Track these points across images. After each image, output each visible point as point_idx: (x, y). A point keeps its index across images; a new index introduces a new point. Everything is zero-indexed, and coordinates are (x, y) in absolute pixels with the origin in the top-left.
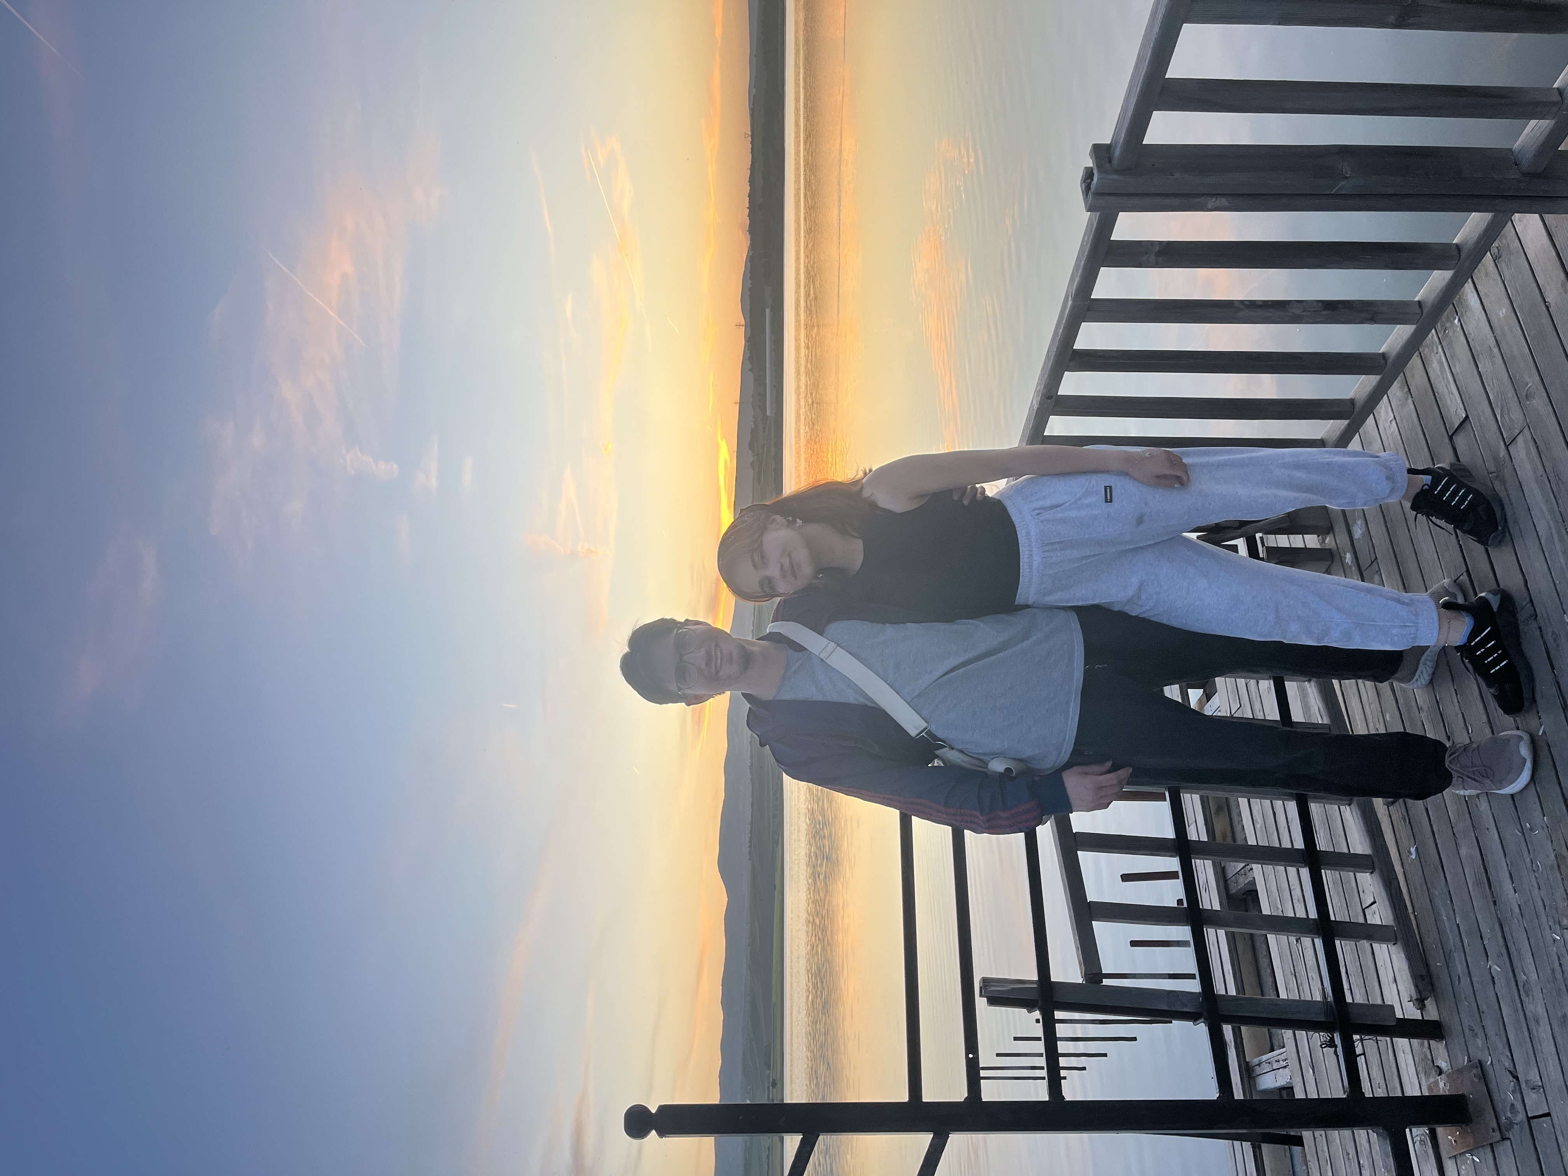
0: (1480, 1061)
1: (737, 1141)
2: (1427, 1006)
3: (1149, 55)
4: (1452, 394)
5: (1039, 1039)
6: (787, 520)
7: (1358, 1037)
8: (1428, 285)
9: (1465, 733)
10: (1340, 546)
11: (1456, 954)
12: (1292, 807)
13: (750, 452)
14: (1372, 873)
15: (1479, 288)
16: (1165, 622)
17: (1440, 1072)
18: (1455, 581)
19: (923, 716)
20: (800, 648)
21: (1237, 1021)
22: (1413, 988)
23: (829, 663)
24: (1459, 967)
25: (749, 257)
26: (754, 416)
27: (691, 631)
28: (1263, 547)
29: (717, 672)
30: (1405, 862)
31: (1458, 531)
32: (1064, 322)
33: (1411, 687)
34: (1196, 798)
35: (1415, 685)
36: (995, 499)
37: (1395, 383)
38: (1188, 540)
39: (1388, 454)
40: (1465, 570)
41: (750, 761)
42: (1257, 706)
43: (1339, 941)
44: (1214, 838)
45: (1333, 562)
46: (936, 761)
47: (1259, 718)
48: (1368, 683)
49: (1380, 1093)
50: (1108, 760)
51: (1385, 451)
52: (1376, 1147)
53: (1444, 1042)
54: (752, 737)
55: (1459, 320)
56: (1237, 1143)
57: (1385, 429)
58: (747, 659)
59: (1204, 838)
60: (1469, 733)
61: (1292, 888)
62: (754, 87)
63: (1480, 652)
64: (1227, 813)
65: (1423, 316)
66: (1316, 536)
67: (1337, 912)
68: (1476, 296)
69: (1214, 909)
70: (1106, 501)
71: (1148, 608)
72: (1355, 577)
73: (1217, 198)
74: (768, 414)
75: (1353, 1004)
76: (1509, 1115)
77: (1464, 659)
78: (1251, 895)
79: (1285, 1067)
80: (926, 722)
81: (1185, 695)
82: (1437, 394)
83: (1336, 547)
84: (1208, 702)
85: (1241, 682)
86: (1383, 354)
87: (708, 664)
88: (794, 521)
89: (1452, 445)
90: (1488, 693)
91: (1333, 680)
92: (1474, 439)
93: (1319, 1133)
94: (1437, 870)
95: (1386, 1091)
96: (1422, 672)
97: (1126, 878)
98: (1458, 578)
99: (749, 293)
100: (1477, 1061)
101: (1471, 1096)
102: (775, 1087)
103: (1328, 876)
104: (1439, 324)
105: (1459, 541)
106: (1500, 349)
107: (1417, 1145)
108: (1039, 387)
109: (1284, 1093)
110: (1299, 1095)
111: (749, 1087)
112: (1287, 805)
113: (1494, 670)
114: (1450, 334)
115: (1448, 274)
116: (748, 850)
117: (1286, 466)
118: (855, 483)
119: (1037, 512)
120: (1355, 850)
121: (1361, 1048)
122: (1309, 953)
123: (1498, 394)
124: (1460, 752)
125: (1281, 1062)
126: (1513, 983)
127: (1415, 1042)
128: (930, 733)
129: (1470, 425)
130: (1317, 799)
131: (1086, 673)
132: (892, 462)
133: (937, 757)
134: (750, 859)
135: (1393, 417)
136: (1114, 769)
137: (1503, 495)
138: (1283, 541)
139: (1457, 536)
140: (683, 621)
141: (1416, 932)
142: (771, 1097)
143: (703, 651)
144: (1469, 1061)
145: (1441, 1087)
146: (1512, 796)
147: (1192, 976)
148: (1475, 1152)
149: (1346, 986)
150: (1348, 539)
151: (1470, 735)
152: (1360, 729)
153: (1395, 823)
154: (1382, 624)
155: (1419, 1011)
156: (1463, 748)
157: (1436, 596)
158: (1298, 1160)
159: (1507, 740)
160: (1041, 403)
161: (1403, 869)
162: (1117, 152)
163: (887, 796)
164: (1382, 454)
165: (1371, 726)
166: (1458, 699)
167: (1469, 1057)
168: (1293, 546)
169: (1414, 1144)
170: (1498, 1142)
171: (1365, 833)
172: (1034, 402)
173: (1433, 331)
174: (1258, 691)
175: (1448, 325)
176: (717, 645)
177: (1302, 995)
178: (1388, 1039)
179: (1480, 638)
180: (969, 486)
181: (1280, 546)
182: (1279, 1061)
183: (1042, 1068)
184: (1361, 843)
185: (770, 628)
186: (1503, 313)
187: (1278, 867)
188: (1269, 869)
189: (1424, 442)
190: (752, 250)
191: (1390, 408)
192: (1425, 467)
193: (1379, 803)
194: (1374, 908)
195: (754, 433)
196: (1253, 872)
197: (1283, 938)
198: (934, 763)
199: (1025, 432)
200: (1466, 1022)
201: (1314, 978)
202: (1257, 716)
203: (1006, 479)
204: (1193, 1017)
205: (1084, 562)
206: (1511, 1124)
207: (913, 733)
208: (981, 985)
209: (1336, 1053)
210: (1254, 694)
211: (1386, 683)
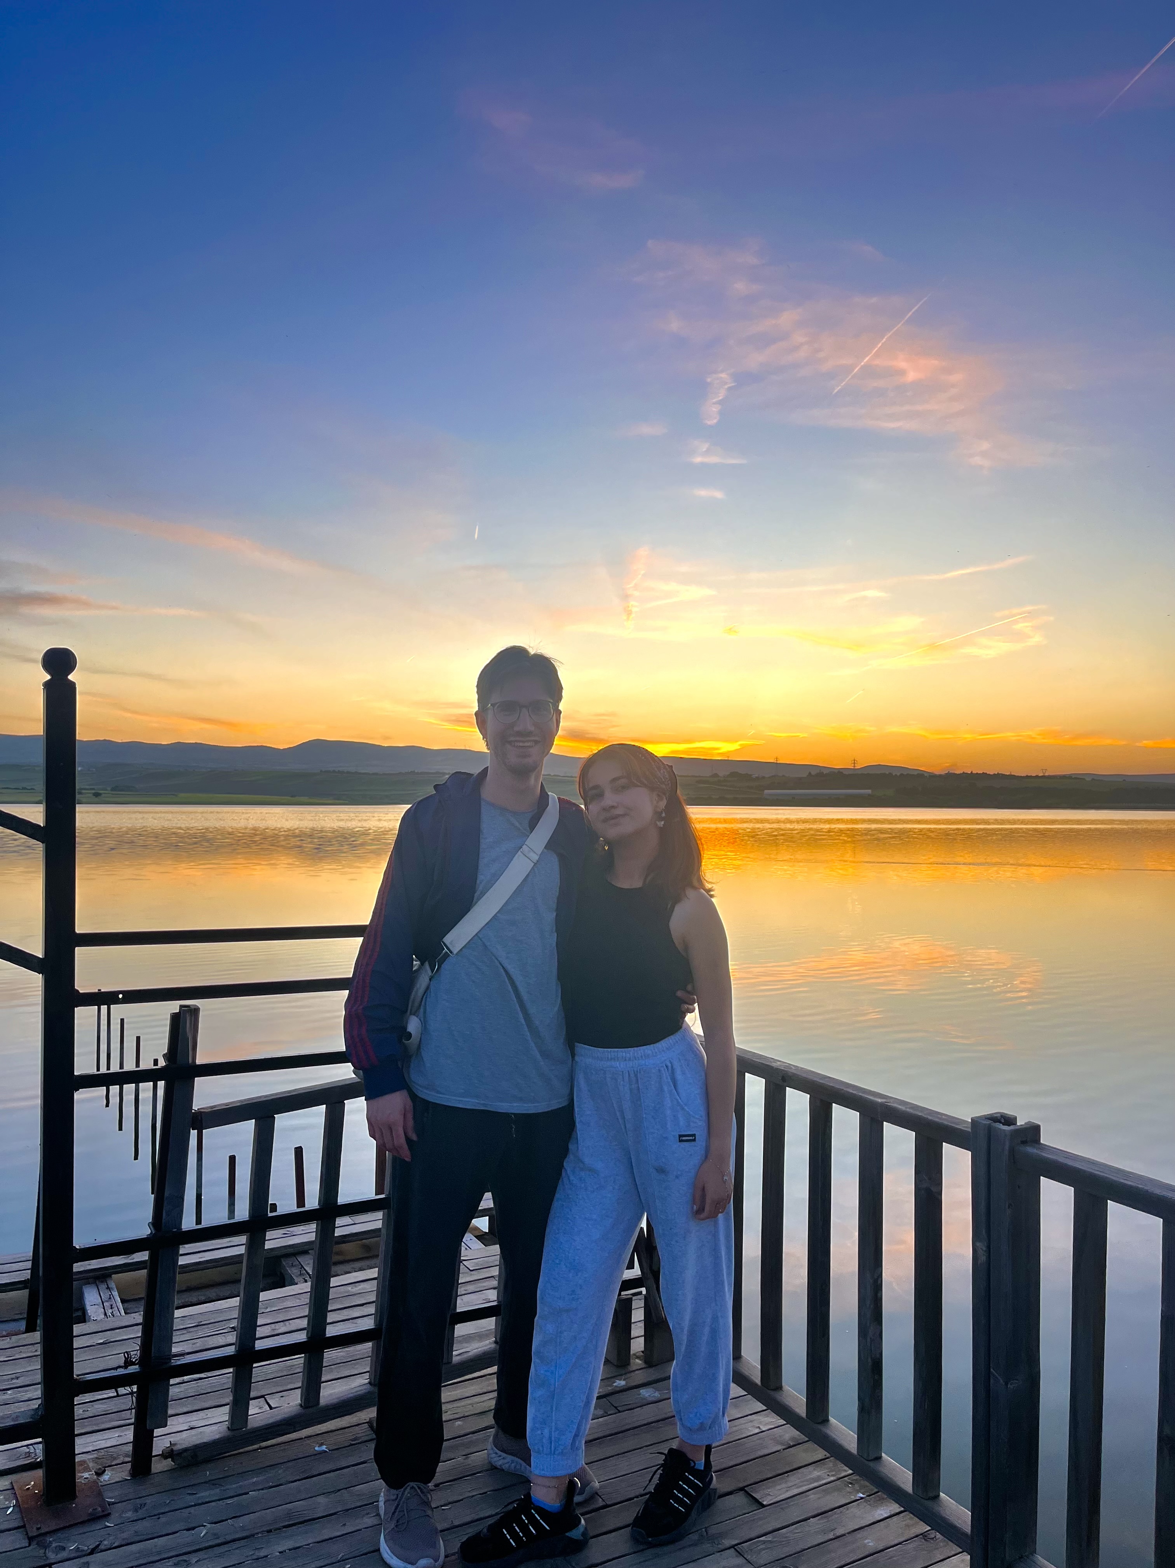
0: (109, 1514)
1: (39, 758)
2: (166, 1461)
3: (1130, 1183)
4: (787, 1491)
5: (138, 1065)
6: (662, 812)
7: (135, 1390)
8: (897, 1467)
9: (442, 1503)
10: (632, 1374)
11: (218, 1490)
12: (368, 1324)
13: (728, 773)
14: (301, 1405)
15: (895, 1518)
16: (557, 1196)
17: (100, 1473)
18: (597, 1493)
19: (463, 949)
20: (532, 826)
21: (152, 1266)
22: (184, 1446)
23: (517, 856)
24: (205, 1494)
25: (923, 773)
26: (764, 777)
27: (551, 716)
28: (631, 1294)
29: (510, 742)
30: (312, 1440)
31: (648, 1496)
32: (860, 1094)
33: (489, 1447)
34: (379, 1225)
35: (491, 1452)
36: (682, 1023)
37: (798, 1433)
38: (640, 1219)
39: (726, 1424)
40: (609, 1503)
41: (420, 772)
42: (471, 1288)
43: (232, 1371)
44: (338, 1243)
45: (618, 1367)
46: (418, 963)
47: (459, 1290)
48: (494, 1402)
49: (78, 1412)
50: (418, 1136)
51: (729, 1421)
52: (23, 1407)
53: (129, 1478)
54: (444, 774)
55: (862, 1498)
56: (29, 1265)
57: (751, 1421)
58: (523, 772)
59: (338, 1232)
60: (442, 1506)
61: (287, 1323)
62: (1093, 779)
63: (524, 1518)
64: (361, 1256)
65: (865, 1461)
66: (643, 1349)
67: (261, 1370)
68: (886, 1515)
69: (266, 1242)
70: (680, 1136)
71: (572, 1178)
72: (601, 1390)
73: (985, 1251)
74: (766, 791)
75: (168, 1385)
76: (54, 1545)
77: (516, 1503)
78: (281, 1281)
79: (105, 1314)
80: (457, 954)
81: (484, 1213)
82: (786, 1475)
83: (631, 1370)
84: (475, 1236)
85: (495, 1272)
86: (828, 1420)
87: (519, 734)
88: (662, 819)
89: (735, 1490)
90: (483, 1527)
91: (496, 1367)
92: (741, 1514)
93: (38, 1350)
94: (302, 1472)
95: (80, 1417)
96: (503, 1458)
97: (299, 1152)
98: (600, 1497)
99: (887, 773)
100: (110, 1511)
101: (74, 1505)
102: (94, 795)
103: (298, 1361)
104: (858, 1477)
105: (637, 1497)
106: (831, 1540)
107: (25, 1449)
108: (794, 1068)
109: (79, 1313)
110: (77, 1329)
111: (94, 770)
112: (370, 1319)
113: (506, 1533)
114: (848, 1489)
115: (908, 1486)
116: (331, 769)
117: (715, 1319)
118: (700, 881)
119: (669, 1065)
120: (324, 1388)
121: (124, 1393)
122: (221, 1340)
123: (786, 1537)
124: (423, 1497)
125: (110, 1311)
126: (189, 1549)
127: (130, 1448)
128: (446, 956)
129: (756, 1508)
130: (376, 1350)
131: (507, 1115)
132: (719, 917)
133: (422, 964)
134: (321, 771)
135: (764, 1429)
136: (409, 1140)
137: (686, 1541)
138: (638, 1315)
139: (642, 1495)
140: (560, 708)
141: (241, 1450)
142: (83, 791)
143: (532, 728)
144: (110, 1504)
145: (83, 1475)
146: (379, 1550)
147: (198, 1221)
148: (17, 1509)
149: (186, 1378)
150: (641, 1382)
151: (440, 1508)
152: (447, 1394)
153: (351, 1429)
154: (554, 1418)
155: (161, 1453)
156: (426, 1500)
157: (581, 1474)
158: (12, 1327)
159: (434, 1545)
160: (777, 1071)
161: (305, 1438)
162: (1031, 1150)
163: (383, 912)
164: (727, 1419)
165: (449, 1406)
166: (476, 1495)
167: (113, 1503)
168: (632, 1325)
169: (27, 1446)
170: (27, 1534)
171: (342, 1399)
172: (779, 1063)
173: (850, 1472)
174: (485, 1288)
175: (857, 1486)
176: (536, 742)
177: (178, 1333)
178: (133, 1420)
179: (539, 1519)
180: (695, 997)
181: (633, 1311)
182: (111, 1308)
183: (108, 1068)
184: (331, 1394)
185: (553, 796)
186: (869, 1543)
187: (308, 1310)
188: (306, 1300)
189: (738, 1462)
190: (929, 776)
191: (773, 1426)
192: (712, 1463)
193: (371, 1413)
194: (265, 1407)
195: (747, 777)
196: (303, 1283)
197: (235, 1314)
198: (416, 961)
199: (749, 1054)
200: (148, 1500)
201: (194, 1346)
202: (461, 1288)
203: (703, 1035)
204: (157, 1221)
205: (618, 1114)
206: (45, 1547)
207: (448, 939)
208: (193, 1007)
209: (120, 1367)
210: (484, 1284)
211: (493, 1422)
